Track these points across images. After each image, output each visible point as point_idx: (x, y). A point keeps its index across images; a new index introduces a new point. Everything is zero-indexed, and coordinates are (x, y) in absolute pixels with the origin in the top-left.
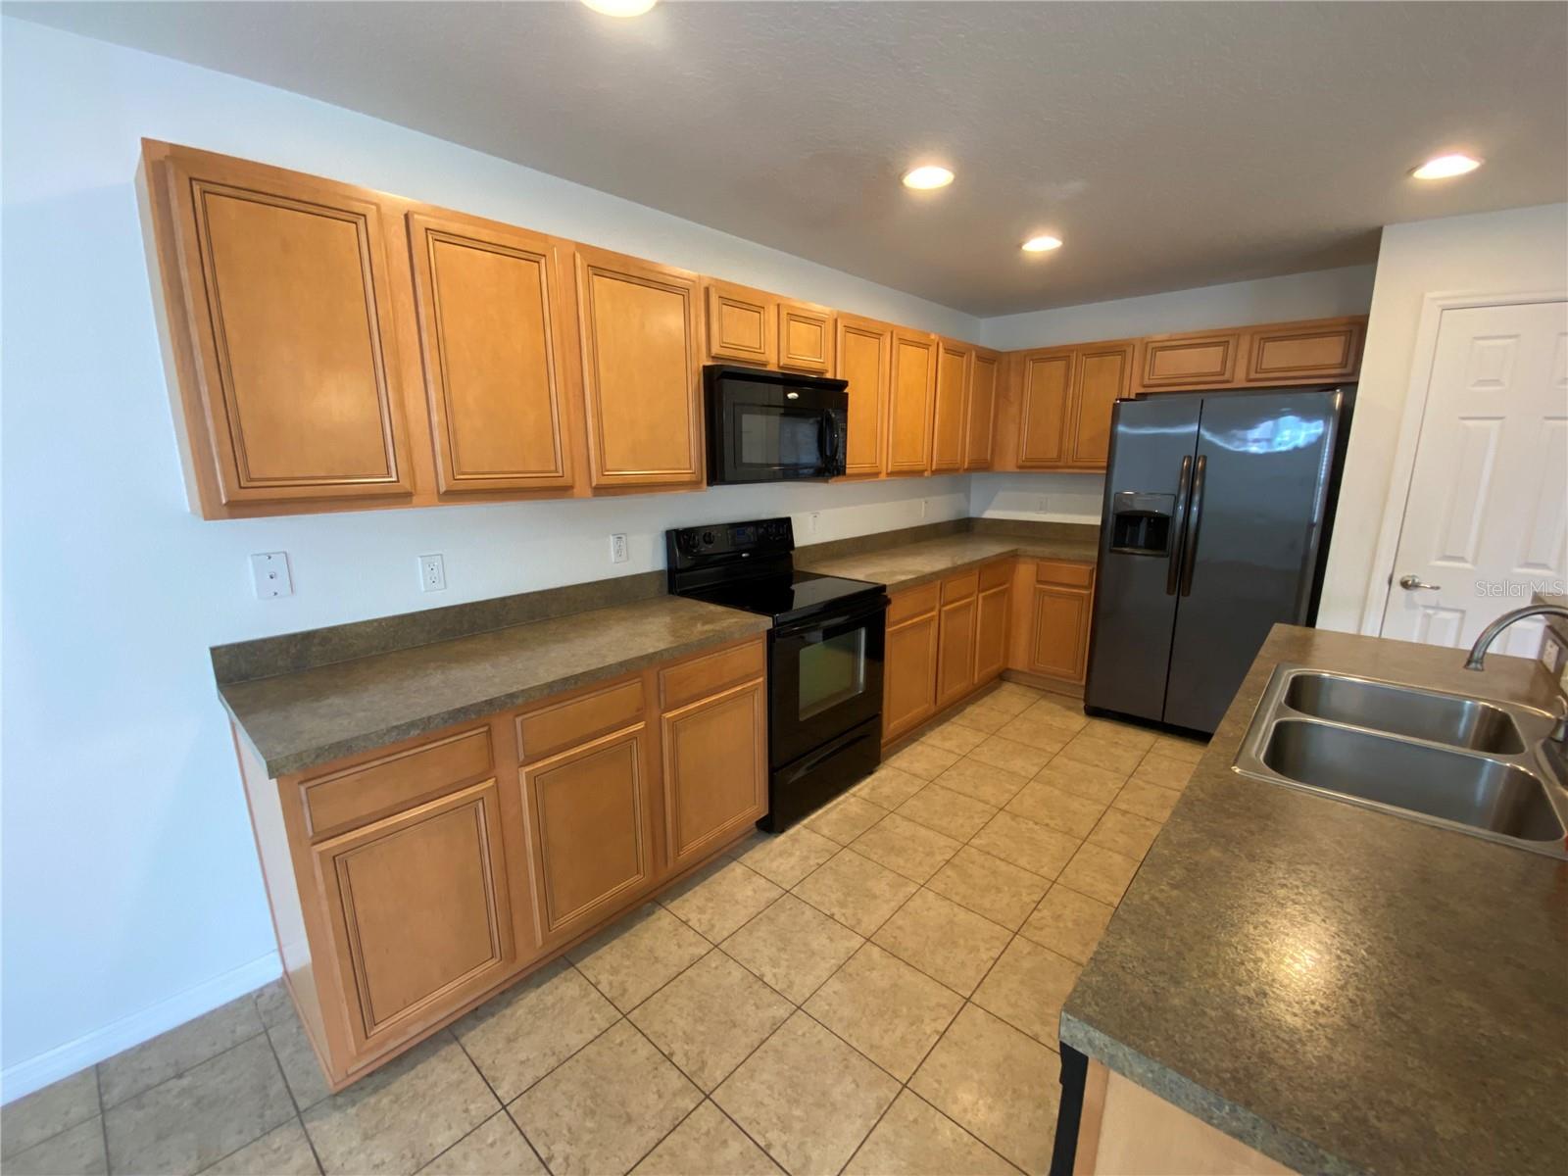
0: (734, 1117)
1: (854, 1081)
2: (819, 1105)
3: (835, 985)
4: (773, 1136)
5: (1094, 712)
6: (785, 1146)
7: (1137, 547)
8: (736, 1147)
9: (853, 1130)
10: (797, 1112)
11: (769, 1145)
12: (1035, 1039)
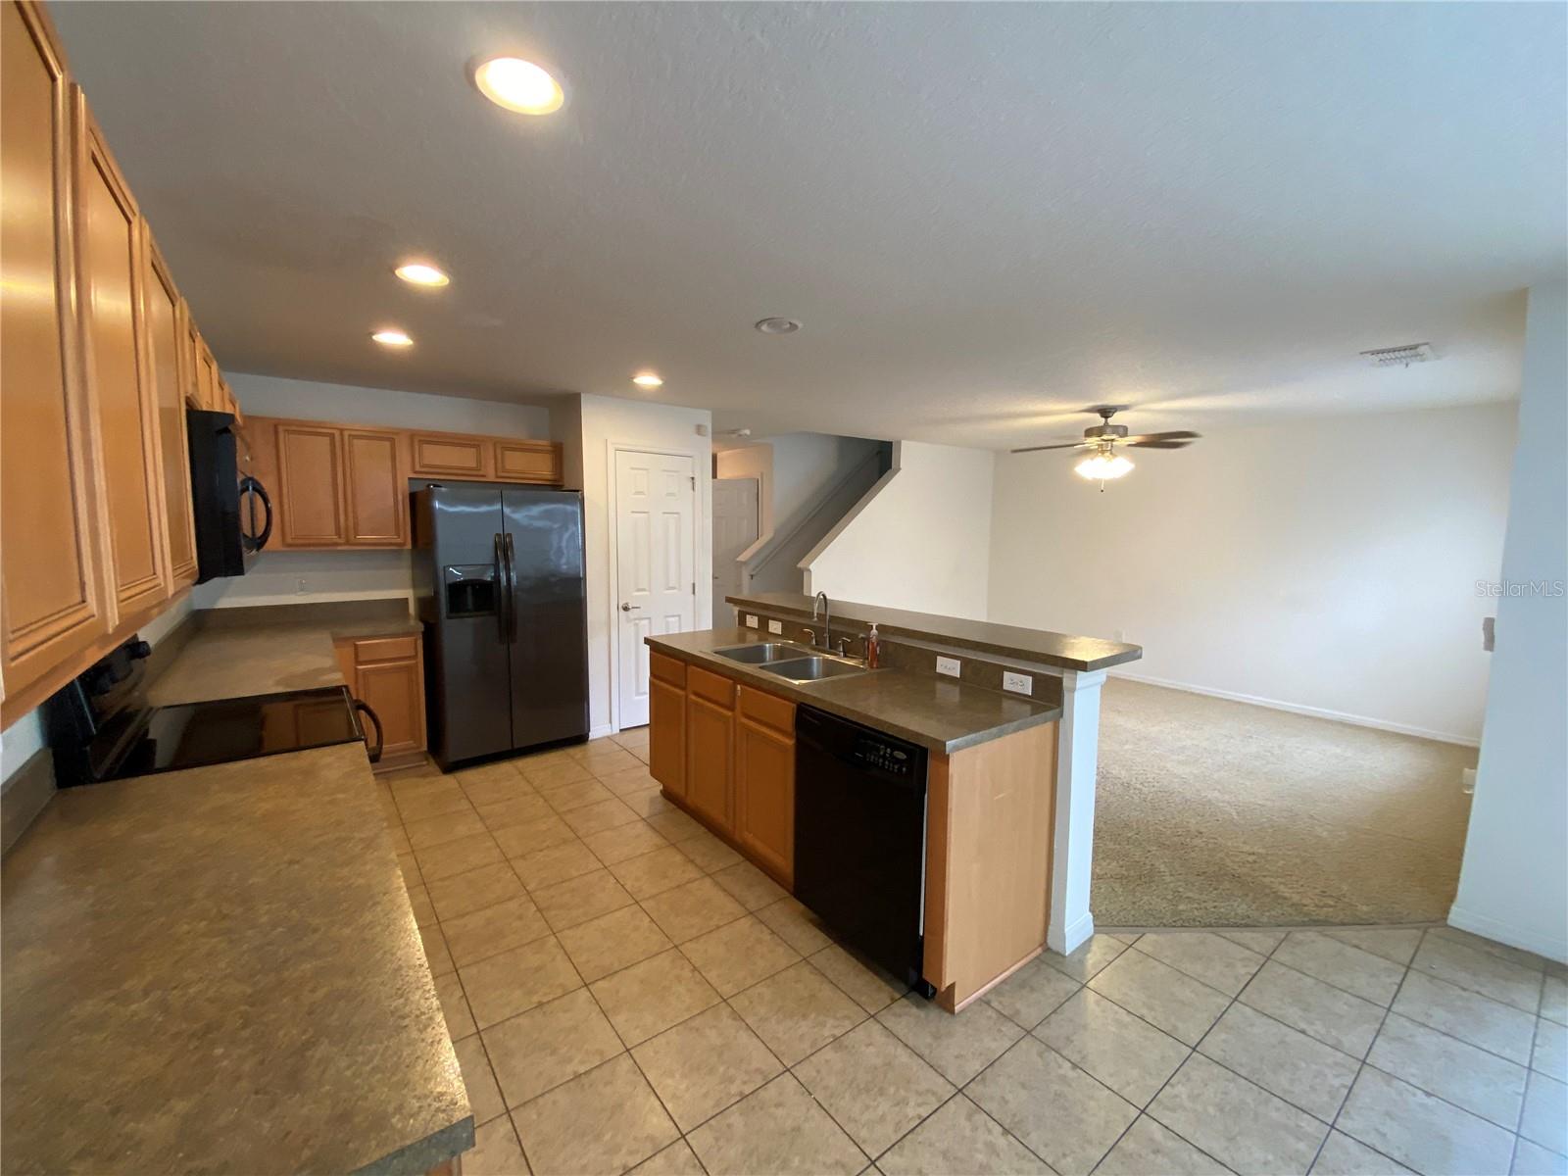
0: (709, 1116)
1: (710, 1028)
2: (720, 1055)
3: (619, 1020)
4: (734, 1089)
5: (450, 768)
6: (745, 1083)
7: (468, 611)
8: (735, 1119)
9: (744, 1037)
10: (722, 1069)
11: (741, 1093)
12: (718, 927)
